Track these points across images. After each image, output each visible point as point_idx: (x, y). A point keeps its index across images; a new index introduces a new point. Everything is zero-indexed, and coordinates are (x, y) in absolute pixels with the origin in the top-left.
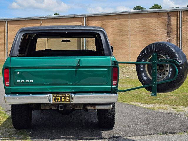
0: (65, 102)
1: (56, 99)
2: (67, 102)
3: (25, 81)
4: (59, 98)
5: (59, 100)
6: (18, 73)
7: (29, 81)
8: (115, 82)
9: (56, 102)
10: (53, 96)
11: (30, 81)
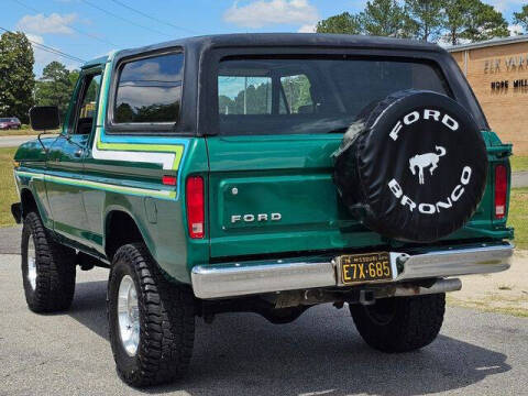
0: (379, 278)
1: (351, 270)
2: (383, 277)
3: (256, 217)
4: (361, 268)
5: (362, 274)
6: (235, 191)
7: (269, 217)
8: (500, 210)
9: (352, 280)
10: (344, 263)
11: (273, 215)
